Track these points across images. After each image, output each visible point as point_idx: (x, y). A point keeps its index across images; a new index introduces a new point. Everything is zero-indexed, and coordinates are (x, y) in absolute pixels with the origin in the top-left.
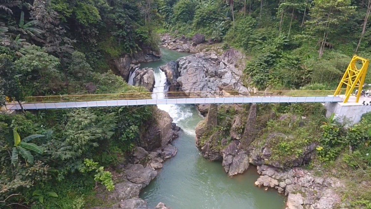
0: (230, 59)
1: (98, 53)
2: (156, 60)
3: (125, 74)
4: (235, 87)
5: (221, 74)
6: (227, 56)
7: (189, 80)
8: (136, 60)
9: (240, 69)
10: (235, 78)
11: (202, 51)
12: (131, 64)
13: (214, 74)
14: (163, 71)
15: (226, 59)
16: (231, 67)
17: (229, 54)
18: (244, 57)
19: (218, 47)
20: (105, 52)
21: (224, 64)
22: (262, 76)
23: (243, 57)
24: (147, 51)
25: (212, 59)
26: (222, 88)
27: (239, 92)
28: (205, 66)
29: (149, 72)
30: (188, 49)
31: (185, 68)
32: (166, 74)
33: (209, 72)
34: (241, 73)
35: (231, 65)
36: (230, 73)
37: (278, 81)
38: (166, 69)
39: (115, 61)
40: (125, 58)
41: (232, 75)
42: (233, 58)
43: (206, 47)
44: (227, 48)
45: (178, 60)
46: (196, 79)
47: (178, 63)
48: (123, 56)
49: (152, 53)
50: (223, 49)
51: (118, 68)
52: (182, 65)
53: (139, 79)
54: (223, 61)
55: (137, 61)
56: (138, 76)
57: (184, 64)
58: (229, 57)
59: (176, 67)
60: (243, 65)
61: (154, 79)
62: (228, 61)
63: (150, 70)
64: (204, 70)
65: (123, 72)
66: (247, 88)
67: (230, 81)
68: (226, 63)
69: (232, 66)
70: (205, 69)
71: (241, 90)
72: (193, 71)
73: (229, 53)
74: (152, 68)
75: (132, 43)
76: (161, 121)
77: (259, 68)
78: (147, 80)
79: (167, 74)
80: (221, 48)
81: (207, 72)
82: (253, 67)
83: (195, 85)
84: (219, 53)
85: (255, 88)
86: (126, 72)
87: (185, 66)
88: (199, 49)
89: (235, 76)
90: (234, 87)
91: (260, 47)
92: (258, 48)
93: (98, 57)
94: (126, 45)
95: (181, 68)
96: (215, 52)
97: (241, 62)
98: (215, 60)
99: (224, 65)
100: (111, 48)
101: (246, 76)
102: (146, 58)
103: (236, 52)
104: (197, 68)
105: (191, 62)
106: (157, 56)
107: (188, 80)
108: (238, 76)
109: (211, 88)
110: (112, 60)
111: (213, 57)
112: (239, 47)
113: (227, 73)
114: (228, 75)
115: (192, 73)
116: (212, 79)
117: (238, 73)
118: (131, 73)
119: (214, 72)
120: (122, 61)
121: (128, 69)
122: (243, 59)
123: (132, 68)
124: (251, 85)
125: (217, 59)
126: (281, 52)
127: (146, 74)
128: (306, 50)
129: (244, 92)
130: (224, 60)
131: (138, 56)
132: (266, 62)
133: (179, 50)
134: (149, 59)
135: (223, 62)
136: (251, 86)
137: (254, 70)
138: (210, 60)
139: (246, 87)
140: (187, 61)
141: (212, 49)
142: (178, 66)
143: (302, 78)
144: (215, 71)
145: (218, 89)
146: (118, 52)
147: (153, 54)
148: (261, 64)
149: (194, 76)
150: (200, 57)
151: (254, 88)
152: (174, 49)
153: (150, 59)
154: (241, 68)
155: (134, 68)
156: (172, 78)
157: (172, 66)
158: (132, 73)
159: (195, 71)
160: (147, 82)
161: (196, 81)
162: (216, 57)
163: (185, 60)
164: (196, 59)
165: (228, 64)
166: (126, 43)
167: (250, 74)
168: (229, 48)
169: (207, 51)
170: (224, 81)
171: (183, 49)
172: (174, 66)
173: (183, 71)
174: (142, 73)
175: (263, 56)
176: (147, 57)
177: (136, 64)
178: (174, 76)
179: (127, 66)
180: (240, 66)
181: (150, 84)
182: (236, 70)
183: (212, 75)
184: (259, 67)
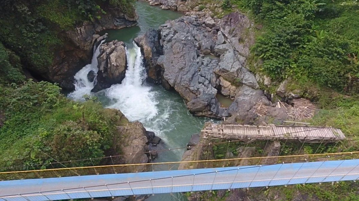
0: (232, 28)
1: (39, 23)
2: (130, 26)
3: (88, 49)
4: (238, 75)
5: (219, 52)
6: (229, 23)
7: (174, 64)
8: (102, 26)
9: (246, 46)
10: (239, 60)
11: (194, 9)
12: (94, 34)
13: (209, 51)
14: (138, 45)
15: (227, 28)
16: (234, 42)
17: (232, 21)
18: (252, 25)
19: (215, 5)
20: (50, 21)
21: (224, 35)
22: (280, 64)
23: (250, 25)
24: (116, 13)
25: (208, 25)
26: (220, 74)
27: (244, 82)
28: (196, 38)
29: (118, 48)
30: (175, 6)
31: (170, 41)
32: (142, 51)
33: (202, 49)
34: (246, 51)
35: (233, 38)
36: (232, 53)
37: (303, 71)
38: (143, 42)
39: (67, 32)
40: (83, 27)
41: (235, 54)
42: (237, 28)
43: (200, 4)
44: (228, 6)
45: (160, 28)
46: (184, 63)
47: (160, 31)
48: (79, 24)
49: (124, 16)
50: (223, 9)
51: (75, 42)
52: (164, 36)
53: (105, 59)
54: (222, 30)
55: (104, 29)
56: (103, 54)
57: (167, 35)
58: (230, 25)
59: (156, 40)
60: (250, 39)
61: (126, 59)
62: (230, 33)
63: (120, 45)
64: (195, 46)
65: (84, 46)
66: (255, 75)
67: (232, 65)
68: (226, 36)
69: (235, 40)
70: (197, 44)
71: (246, 80)
72: (180, 49)
73: (231, 19)
74: (122, 42)
75: (90, 5)
76: (128, 148)
77: (277, 50)
78: (116, 61)
79: (144, 51)
80: (220, 7)
81: (199, 48)
82: (266, 46)
83: (182, 72)
84: (216, 14)
85: (267, 77)
86: (88, 45)
87: (168, 38)
88: (189, 7)
89: (239, 56)
90: (236, 76)
91: (279, 14)
92: (277, 16)
93: (39, 30)
94: (81, 10)
95: (164, 41)
96: (210, 12)
97: (247, 34)
98: (211, 27)
99: (223, 37)
100: (58, 15)
101: (255, 57)
102: (116, 24)
103: (241, 17)
104: (185, 42)
105: (177, 32)
106: (132, 20)
107: (172, 63)
108: (243, 56)
109: (205, 77)
110: (64, 32)
111: (208, 22)
112: (245, 8)
113: (228, 52)
114: (229, 55)
115: (178, 53)
116: (206, 60)
117: (243, 52)
118: (95, 47)
119: (209, 48)
120: (79, 32)
121: (90, 41)
122: (251, 29)
123: (96, 40)
124: (260, 71)
125: (214, 25)
126: (311, 24)
127: (115, 51)
128: (350, 22)
129: (251, 83)
130: (224, 29)
131: (104, 21)
132: (289, 41)
133: (163, 7)
134: (119, 24)
135: (222, 32)
136: (261, 74)
137: (268, 51)
138: (203, 25)
139: (253, 73)
140: (172, 30)
141: (207, 6)
142: (160, 37)
143: (348, 78)
144: (211, 47)
145: (214, 76)
146: (70, 20)
147: (124, 18)
148: (281, 44)
149: (181, 57)
150: (191, 23)
151: (265, 76)
152: (156, 5)
153: (121, 25)
154: (248, 44)
155: (98, 40)
156: (151, 56)
157: (151, 38)
158: (97, 47)
159: (183, 47)
160: (115, 65)
161: (183, 65)
162: (212, 22)
163: (170, 28)
164: (184, 26)
165: (229, 37)
166: (80, 7)
167: (261, 57)
168: (231, 7)
169: (200, 10)
170: (223, 65)
171: (168, 5)
172: (154, 37)
173: (166, 46)
174: (108, 51)
175: (285, 32)
176: (117, 22)
177: (101, 34)
178: (153, 53)
179: (89, 38)
180: (246, 40)
181: (121, 66)
182: (240, 47)
183: (207, 52)
184: (276, 48)
